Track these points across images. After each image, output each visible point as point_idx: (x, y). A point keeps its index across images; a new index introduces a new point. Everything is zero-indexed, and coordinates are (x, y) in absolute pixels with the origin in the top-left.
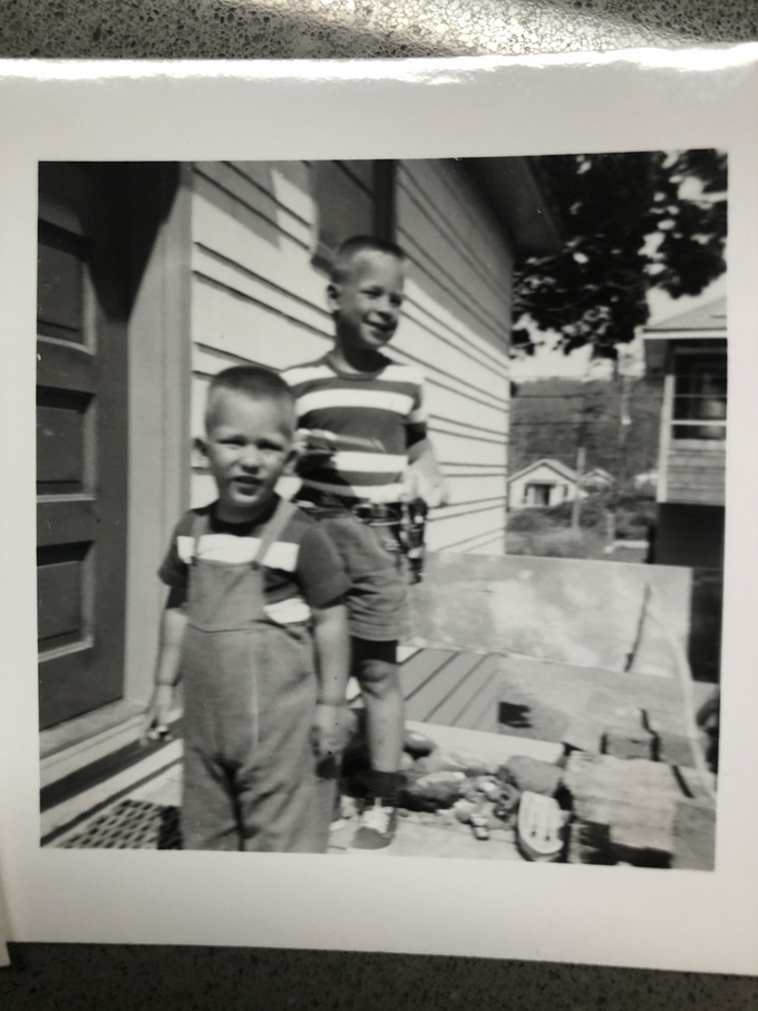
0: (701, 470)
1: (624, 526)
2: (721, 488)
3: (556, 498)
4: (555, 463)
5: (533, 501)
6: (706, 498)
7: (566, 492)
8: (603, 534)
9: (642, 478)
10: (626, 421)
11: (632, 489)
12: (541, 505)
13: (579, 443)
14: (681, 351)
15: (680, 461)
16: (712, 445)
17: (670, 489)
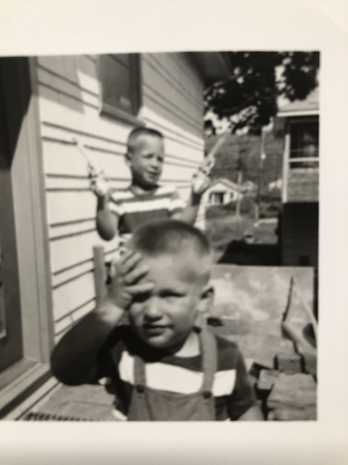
0: (305, 184)
1: (264, 212)
2: (316, 193)
3: (227, 200)
4: (226, 181)
5: (214, 202)
6: (308, 198)
7: (232, 195)
8: (252, 217)
9: (272, 185)
10: (263, 156)
11: (268, 191)
12: (218, 203)
13: (238, 169)
14: (292, 121)
15: (294, 180)
16: (310, 170)
17: (289, 195)
